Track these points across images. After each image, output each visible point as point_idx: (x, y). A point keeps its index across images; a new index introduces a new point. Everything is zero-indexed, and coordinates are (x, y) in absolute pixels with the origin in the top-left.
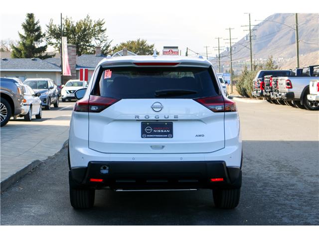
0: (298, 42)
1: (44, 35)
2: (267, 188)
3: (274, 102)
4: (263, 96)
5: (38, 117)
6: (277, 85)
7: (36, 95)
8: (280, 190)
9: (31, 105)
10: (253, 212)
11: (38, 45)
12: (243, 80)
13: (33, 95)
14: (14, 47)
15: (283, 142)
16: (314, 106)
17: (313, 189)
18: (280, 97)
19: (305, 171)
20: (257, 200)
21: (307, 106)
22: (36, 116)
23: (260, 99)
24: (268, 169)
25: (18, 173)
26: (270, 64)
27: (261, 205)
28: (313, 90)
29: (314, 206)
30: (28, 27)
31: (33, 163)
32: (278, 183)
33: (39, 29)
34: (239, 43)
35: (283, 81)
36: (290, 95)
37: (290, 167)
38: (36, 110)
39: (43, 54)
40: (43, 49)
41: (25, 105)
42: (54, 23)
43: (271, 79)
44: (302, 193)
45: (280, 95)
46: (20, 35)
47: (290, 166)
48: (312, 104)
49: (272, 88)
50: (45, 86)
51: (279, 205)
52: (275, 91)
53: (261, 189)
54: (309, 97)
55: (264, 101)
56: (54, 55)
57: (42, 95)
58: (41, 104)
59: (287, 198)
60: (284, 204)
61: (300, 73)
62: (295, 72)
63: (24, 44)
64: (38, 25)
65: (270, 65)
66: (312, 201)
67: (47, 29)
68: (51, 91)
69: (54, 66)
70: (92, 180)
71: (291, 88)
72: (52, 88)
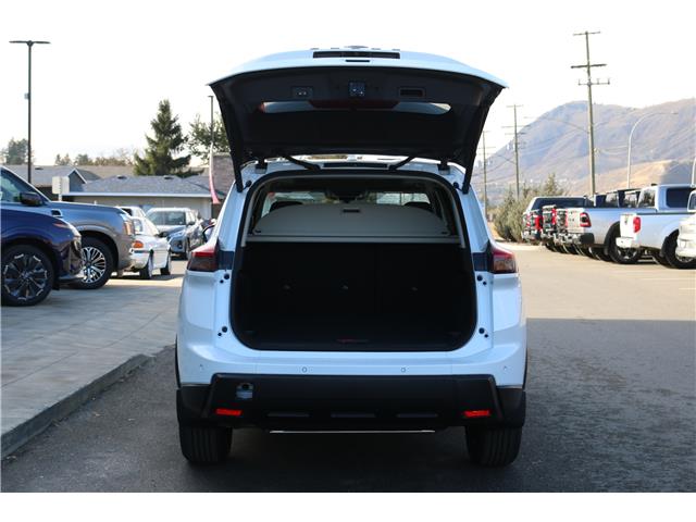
0: (593, 153)
1: (186, 139)
2: (568, 418)
3: (559, 249)
4: (541, 240)
5: (165, 273)
6: (564, 221)
7: (161, 235)
8: (593, 422)
9: (152, 252)
10: (547, 475)
11: (175, 155)
12: (505, 213)
13: (156, 236)
14: (137, 158)
15: (583, 322)
16: (627, 257)
17: (656, 422)
18: (571, 241)
19: (633, 381)
20: (552, 444)
21: (616, 256)
22: (162, 270)
23: (535, 244)
24: (563, 375)
25: (96, 383)
26: (551, 187)
27: (562, 457)
28: (627, 229)
29: (667, 460)
30: (160, 127)
31: (130, 360)
32: (589, 406)
33: (178, 129)
34: (498, 155)
35: (574, 214)
36: (587, 239)
37: (605, 372)
38: (161, 260)
39: (185, 170)
40: (185, 161)
41: (137, 252)
42: (202, 121)
43: (555, 212)
44: (636, 430)
45: (570, 238)
46: (149, 139)
47: (605, 369)
48: (623, 254)
49: (555, 227)
50: (181, 220)
51: (598, 456)
52: (561, 231)
53: (556, 419)
54: (619, 242)
55: (541, 247)
56: (202, 172)
57: (175, 235)
58: (170, 251)
59: (609, 441)
60: (607, 456)
61: (602, 202)
62: (594, 200)
63: (153, 154)
64: (177, 123)
65: (551, 189)
66: (661, 449)
67: (191, 130)
68: (191, 229)
69: (199, 189)
70: (219, 411)
71: (589, 226)
72: (192, 224)
